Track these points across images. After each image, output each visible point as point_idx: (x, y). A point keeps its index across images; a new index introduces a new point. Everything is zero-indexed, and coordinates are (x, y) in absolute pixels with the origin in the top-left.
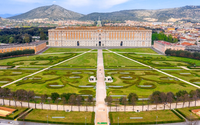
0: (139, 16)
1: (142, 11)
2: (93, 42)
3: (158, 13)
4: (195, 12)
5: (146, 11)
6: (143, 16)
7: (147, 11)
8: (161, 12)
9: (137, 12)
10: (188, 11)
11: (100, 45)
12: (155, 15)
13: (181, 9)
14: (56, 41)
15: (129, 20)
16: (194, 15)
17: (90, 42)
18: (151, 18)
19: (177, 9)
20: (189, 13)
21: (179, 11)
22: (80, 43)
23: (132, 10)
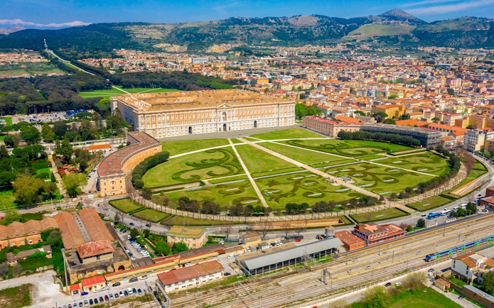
0: (140, 39)
1: (142, 26)
2: (213, 126)
3: (179, 32)
4: (250, 31)
5: (152, 26)
6: (148, 37)
7: (155, 28)
8: (184, 29)
9: (132, 29)
10: (237, 29)
11: (225, 129)
12: (173, 36)
13: (223, 24)
14: (154, 130)
15: (122, 49)
16: (250, 37)
17: (209, 126)
18: (169, 45)
19: (216, 25)
20: (241, 33)
21: (219, 28)
22: (193, 128)
23: (120, 24)
